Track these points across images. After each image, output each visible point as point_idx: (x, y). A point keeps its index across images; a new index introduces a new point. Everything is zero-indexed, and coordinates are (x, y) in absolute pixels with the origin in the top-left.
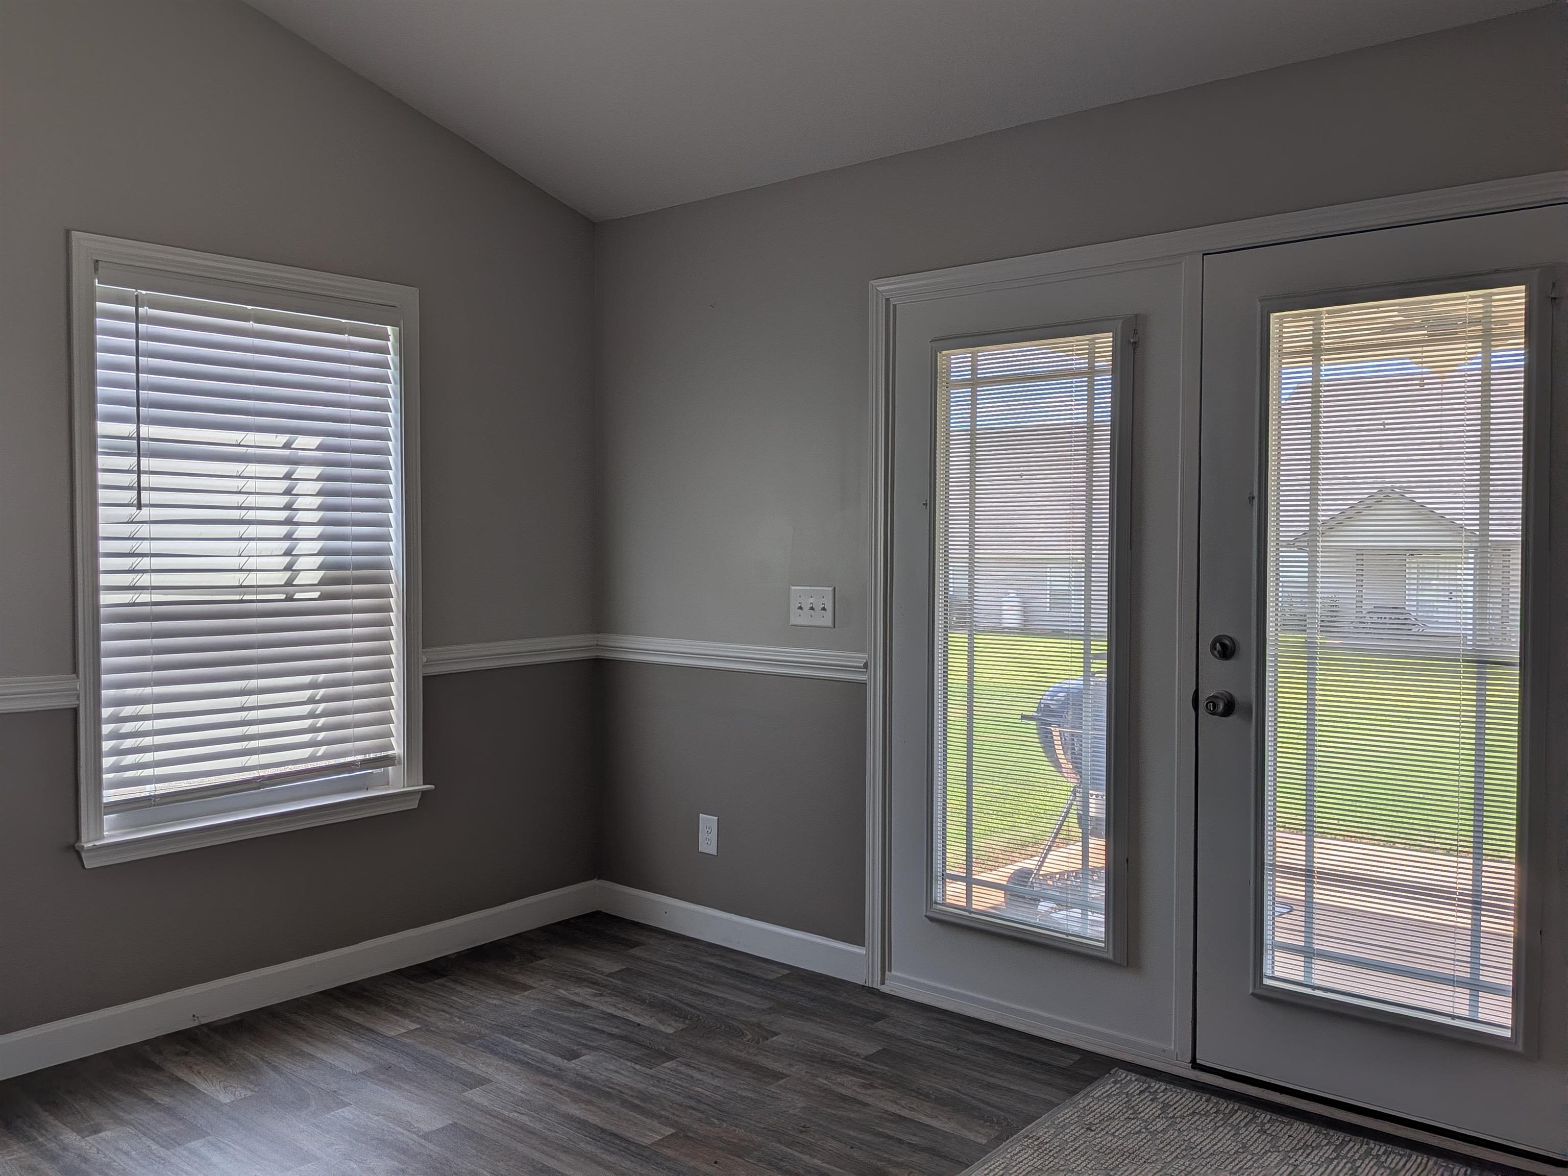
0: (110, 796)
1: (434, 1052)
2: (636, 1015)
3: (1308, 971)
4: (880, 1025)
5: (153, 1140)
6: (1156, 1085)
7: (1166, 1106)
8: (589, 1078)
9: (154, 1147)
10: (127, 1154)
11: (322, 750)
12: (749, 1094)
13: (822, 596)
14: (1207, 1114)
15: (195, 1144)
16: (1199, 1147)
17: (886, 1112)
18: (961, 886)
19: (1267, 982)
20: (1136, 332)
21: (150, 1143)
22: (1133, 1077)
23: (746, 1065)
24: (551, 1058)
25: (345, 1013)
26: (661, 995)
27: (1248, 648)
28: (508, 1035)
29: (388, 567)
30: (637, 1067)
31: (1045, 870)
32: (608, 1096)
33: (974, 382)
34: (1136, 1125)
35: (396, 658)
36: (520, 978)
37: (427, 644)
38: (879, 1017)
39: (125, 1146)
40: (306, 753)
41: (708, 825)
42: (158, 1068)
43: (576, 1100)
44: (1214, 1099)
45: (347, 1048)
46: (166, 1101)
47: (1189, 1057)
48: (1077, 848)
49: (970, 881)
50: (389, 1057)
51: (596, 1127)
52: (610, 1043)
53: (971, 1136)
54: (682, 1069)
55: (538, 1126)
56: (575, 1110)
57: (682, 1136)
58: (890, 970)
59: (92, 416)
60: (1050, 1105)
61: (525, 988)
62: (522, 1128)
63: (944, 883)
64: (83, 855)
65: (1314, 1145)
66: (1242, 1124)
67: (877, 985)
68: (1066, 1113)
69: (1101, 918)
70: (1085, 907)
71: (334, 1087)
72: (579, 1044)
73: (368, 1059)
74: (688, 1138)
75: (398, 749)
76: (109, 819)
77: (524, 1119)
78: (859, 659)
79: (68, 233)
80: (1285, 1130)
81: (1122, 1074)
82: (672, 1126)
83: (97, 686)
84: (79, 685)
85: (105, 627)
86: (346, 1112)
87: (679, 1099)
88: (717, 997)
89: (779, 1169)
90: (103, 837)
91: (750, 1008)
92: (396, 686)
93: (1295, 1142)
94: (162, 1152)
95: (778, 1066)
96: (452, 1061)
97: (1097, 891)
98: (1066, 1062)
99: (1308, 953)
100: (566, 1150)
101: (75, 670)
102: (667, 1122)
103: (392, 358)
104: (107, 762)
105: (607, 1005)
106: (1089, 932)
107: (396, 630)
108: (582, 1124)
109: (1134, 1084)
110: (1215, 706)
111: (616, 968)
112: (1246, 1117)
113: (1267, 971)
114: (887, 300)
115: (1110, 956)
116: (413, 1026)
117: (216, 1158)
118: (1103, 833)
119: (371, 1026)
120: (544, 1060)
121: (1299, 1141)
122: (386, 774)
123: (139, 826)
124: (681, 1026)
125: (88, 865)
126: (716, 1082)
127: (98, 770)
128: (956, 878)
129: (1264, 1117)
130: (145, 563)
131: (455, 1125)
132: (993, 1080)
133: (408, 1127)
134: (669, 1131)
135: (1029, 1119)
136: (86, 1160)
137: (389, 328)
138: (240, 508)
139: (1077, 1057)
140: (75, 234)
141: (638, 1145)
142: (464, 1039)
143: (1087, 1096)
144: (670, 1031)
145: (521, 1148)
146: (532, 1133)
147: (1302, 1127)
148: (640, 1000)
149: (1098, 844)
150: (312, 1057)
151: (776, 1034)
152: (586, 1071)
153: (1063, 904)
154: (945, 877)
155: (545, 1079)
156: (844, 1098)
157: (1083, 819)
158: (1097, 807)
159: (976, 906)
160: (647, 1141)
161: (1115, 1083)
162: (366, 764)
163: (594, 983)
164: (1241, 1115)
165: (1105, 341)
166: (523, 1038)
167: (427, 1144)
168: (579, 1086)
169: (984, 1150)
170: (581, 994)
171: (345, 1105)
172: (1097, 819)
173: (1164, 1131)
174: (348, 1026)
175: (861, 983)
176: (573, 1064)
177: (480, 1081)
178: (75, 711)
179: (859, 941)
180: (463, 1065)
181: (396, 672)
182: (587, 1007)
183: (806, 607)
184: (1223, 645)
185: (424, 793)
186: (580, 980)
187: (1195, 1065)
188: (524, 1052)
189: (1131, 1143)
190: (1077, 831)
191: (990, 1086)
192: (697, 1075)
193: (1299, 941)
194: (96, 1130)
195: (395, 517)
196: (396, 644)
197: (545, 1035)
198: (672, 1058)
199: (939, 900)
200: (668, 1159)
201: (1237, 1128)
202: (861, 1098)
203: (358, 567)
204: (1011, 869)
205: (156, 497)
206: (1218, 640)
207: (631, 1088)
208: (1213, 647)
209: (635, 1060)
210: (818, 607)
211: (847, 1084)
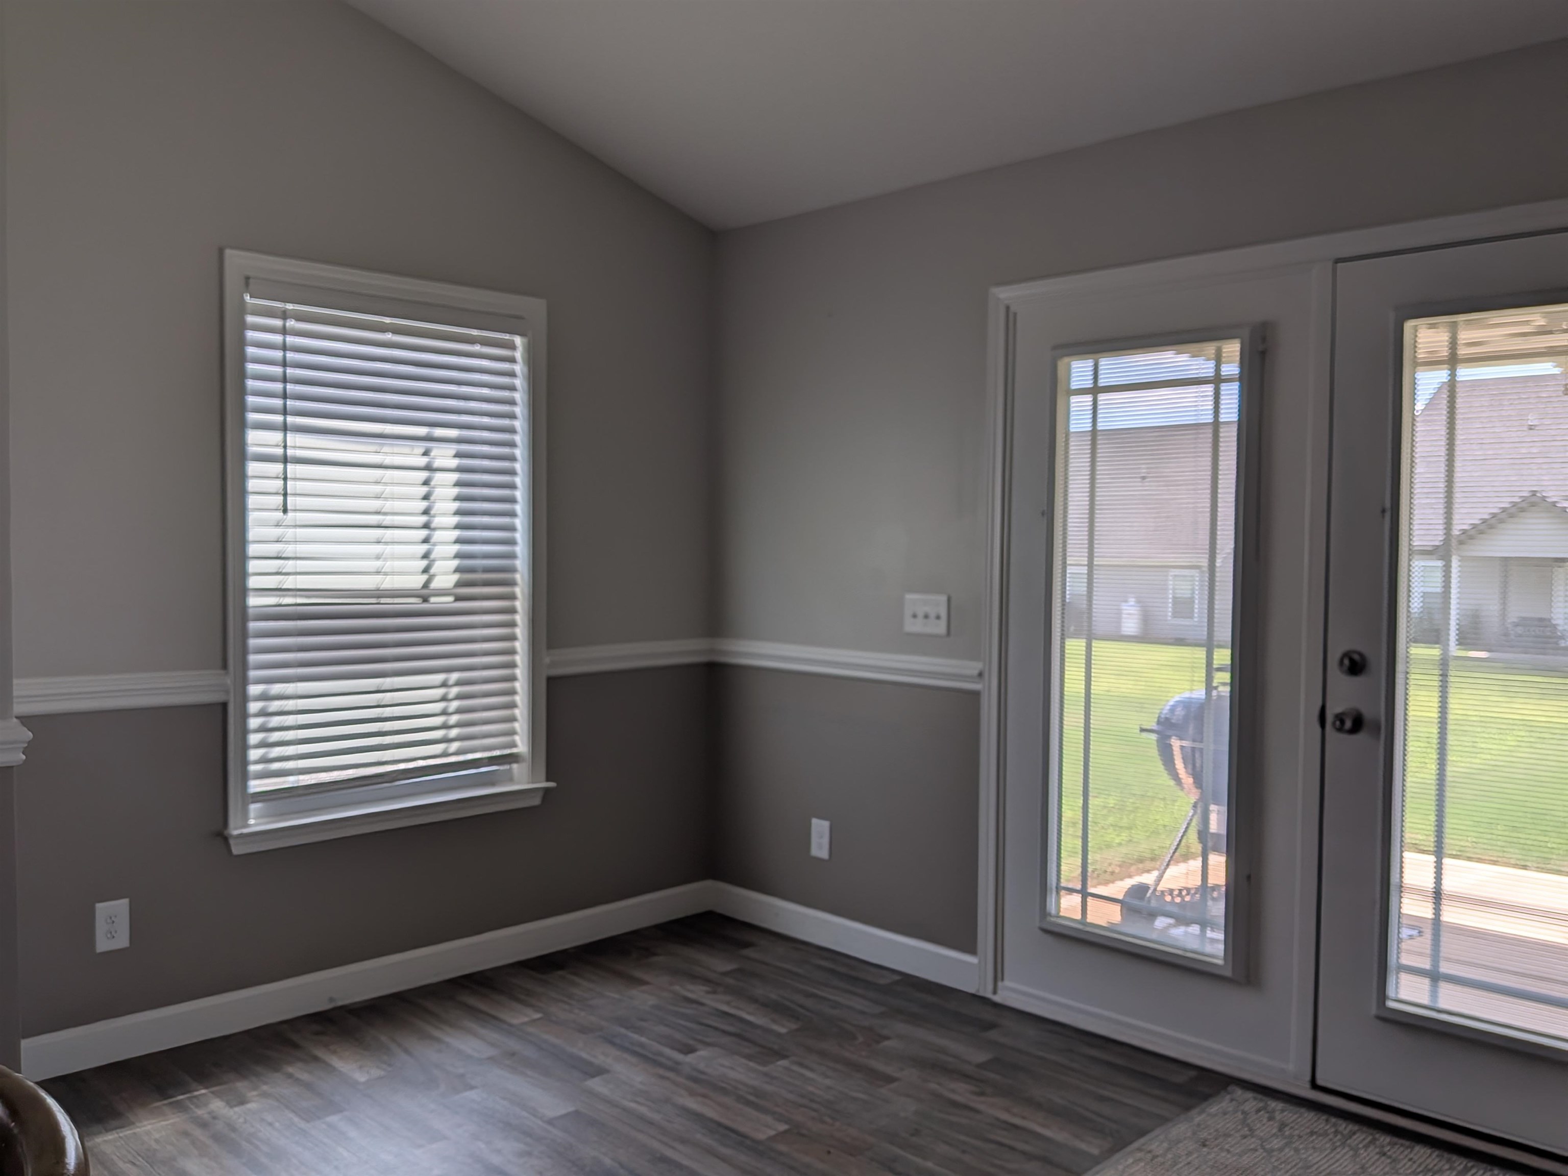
0: (255, 786)
1: (557, 1041)
2: (749, 1013)
3: (1434, 994)
4: (993, 1035)
5: (294, 1112)
6: (1273, 1104)
7: (1282, 1126)
8: (703, 1073)
9: (296, 1120)
10: (270, 1124)
11: (455, 746)
12: (861, 1096)
13: (937, 603)
14: (1325, 1134)
15: (333, 1119)
16: (1316, 1166)
17: (998, 1119)
18: (1077, 899)
19: (1391, 1004)
20: (1264, 339)
21: (291, 1115)
22: (1249, 1095)
23: (858, 1067)
24: (667, 1051)
25: (472, 1001)
26: (773, 995)
27: (1378, 663)
28: (627, 1028)
29: (513, 570)
30: (751, 1064)
31: (1163, 886)
32: (724, 1091)
33: (1095, 390)
34: (1252, 1143)
35: (521, 659)
36: (638, 974)
37: (551, 645)
38: (992, 1026)
39: (269, 1118)
40: (438, 748)
41: (820, 829)
42: (296, 1046)
43: (692, 1093)
44: (1333, 1120)
45: (475, 1035)
46: (305, 1076)
47: (1308, 1077)
48: (1197, 864)
49: (1085, 894)
50: (513, 1044)
51: (712, 1120)
52: (726, 1040)
53: (1083, 1146)
54: (795, 1068)
55: (656, 1117)
56: (692, 1104)
57: (796, 1133)
58: (1002, 979)
59: (242, 425)
60: (1163, 1120)
61: (642, 982)
62: (642, 1118)
63: (1058, 893)
64: (232, 842)
65: (1436, 1168)
66: (1361, 1146)
67: (989, 995)
68: (1180, 1129)
69: (1221, 936)
70: (1204, 924)
71: (461, 1071)
72: (696, 1040)
73: (492, 1045)
74: (803, 1135)
75: (522, 745)
76: (254, 807)
77: (643, 1110)
78: (973, 667)
79: (221, 252)
80: (1406, 1153)
81: (1239, 1093)
82: (786, 1123)
83: (244, 682)
84: (229, 681)
85: (253, 625)
86: (472, 1095)
87: (790, 1096)
88: (829, 1000)
89: (891, 1170)
90: (249, 826)
91: (862, 1013)
92: (521, 686)
93: (1415, 1166)
94: (303, 1125)
95: (889, 1070)
96: (575, 1051)
97: (1218, 909)
98: (1181, 1077)
99: (1435, 977)
100: (683, 1141)
101: (225, 666)
102: (780, 1118)
103: (519, 368)
104: (254, 754)
105: (720, 1003)
106: (1208, 949)
107: (521, 631)
108: (698, 1117)
109: (1251, 1102)
110: (1342, 722)
111: (729, 967)
112: (1364, 1139)
113: (1391, 992)
114: (1008, 308)
115: (1228, 973)
116: (537, 1016)
117: (353, 1133)
118: (1225, 849)
119: (493, 1012)
120: (661, 1054)
121: (1420, 1165)
122: (510, 770)
123: (283, 815)
124: (794, 1026)
125: (236, 850)
126: (828, 1082)
127: (245, 762)
128: (1071, 891)
129: (1385, 1139)
130: (289, 565)
131: (577, 1113)
132: (1106, 1093)
133: (534, 1113)
134: (783, 1127)
135: (1142, 1133)
136: (234, 1129)
137: (518, 340)
138: (378, 513)
139: (1193, 1073)
140: (228, 252)
141: (754, 1141)
142: (584, 1030)
143: (1203, 1111)
144: (783, 1030)
145: (640, 1137)
146: (651, 1123)
147: (1422, 1151)
148: (754, 1000)
149: (1218, 862)
150: (438, 1040)
151: (887, 1038)
152: (702, 1066)
153: (1181, 921)
154: (1059, 888)
155: (661, 1072)
156: (955, 1104)
157: (1203, 834)
158: (1217, 821)
159: (1090, 919)
160: (761, 1136)
161: (1232, 1100)
162: (492, 761)
163: (707, 981)
164: (1361, 1136)
165: (1232, 348)
166: (641, 1031)
167: (550, 1128)
168: (695, 1080)
169: (1097, 1161)
170: (697, 991)
171: (472, 1088)
172: (1217, 835)
173: (1281, 1150)
174: (475, 1013)
175: (972, 990)
176: (689, 1058)
177: (599, 1071)
178: (224, 706)
179: (971, 949)
180: (584, 1055)
181: (521, 672)
182: (702, 1004)
183: (921, 614)
184: (1352, 661)
185: (547, 791)
186: (694, 978)
187: (1314, 1085)
188: (642, 1045)
189: (1246, 1160)
190: (1197, 847)
191: (1102, 1099)
192: (809, 1074)
193: (1425, 964)
194: (242, 1102)
195: (521, 523)
196: (521, 645)
197: (662, 1029)
198: (784, 1057)
199: (1053, 912)
200: (781, 1153)
201: (1356, 1150)
202: (972, 1104)
203: (487, 570)
204: (1128, 883)
205: (301, 502)
206: (1347, 655)
207: (745, 1085)
208: (1341, 662)
209: (749, 1057)
210: (932, 615)
211: (960, 1091)
